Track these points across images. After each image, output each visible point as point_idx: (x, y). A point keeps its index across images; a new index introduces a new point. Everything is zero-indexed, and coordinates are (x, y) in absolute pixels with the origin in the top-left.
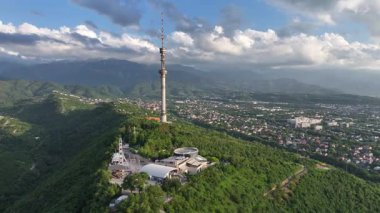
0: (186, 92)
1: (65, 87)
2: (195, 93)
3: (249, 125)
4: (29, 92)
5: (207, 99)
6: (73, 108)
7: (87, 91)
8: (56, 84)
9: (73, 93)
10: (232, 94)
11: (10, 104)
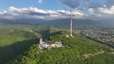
0: (89, 28)
1: (54, 26)
2: (92, 28)
3: (106, 39)
4: (46, 28)
5: (96, 30)
6: (53, 32)
7: (59, 27)
8: (52, 26)
9: (56, 28)
10: (106, 28)
11: (40, 31)
